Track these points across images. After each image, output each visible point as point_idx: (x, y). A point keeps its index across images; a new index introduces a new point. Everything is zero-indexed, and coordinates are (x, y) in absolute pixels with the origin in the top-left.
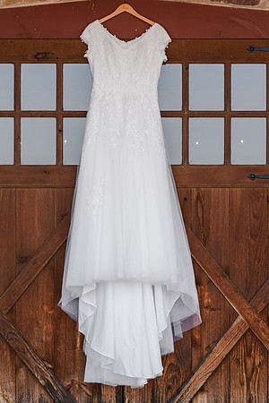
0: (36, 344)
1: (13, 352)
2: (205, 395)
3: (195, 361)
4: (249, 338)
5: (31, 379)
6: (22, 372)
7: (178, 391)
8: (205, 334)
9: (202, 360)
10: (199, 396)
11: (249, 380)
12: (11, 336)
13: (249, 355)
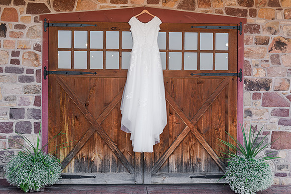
0: (111, 136)
1: (102, 139)
2: (174, 155)
3: (170, 143)
4: (190, 134)
5: (109, 149)
6: (106, 146)
7: (164, 154)
8: (174, 133)
9: (173, 142)
10: (172, 156)
11: (190, 150)
12: (101, 133)
13: (190, 141)
